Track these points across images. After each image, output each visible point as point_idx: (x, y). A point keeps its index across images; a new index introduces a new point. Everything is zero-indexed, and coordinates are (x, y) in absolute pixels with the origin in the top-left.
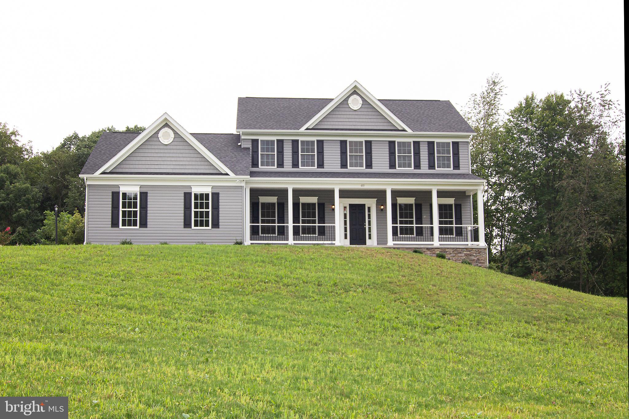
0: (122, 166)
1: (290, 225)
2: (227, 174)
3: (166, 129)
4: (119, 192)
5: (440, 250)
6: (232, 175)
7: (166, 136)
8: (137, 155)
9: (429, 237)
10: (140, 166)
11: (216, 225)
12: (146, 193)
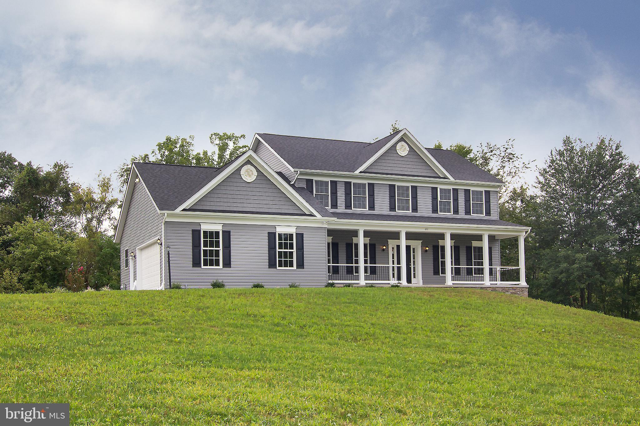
0: (202, 203)
1: (362, 265)
2: (312, 215)
3: (249, 166)
4: (200, 230)
5: (491, 289)
6: (319, 216)
7: (249, 174)
8: (218, 191)
9: (466, 276)
10: (222, 204)
11: (301, 265)
12: (229, 232)
